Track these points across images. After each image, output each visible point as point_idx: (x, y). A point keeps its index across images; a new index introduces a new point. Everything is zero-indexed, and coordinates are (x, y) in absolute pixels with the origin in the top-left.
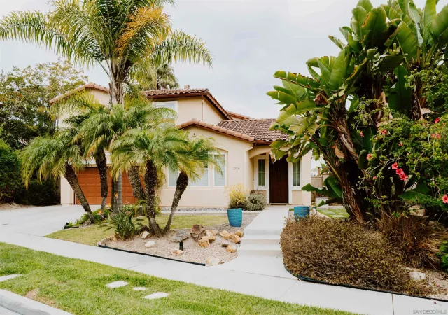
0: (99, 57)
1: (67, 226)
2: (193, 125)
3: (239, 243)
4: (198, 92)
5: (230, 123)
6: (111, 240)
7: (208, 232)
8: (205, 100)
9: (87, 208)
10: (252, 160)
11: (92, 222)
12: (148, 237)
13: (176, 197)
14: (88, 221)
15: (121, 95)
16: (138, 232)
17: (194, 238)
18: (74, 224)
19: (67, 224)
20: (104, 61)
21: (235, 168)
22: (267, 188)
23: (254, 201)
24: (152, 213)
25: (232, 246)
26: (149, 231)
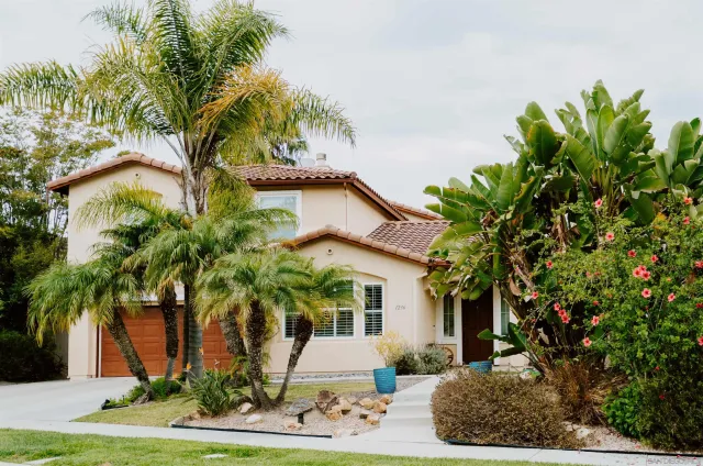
0: (162, 129)
1: (107, 406)
2: (327, 237)
3: (385, 412)
4: (337, 177)
5: (398, 227)
6: (191, 418)
7: (341, 400)
8: (351, 190)
9: (142, 376)
11: (151, 398)
12: (250, 412)
13: (295, 352)
14: (144, 396)
15: (202, 191)
16: (234, 406)
17: (321, 410)
18: (117, 401)
19: (107, 401)
20: (172, 135)
21: (398, 307)
22: (458, 339)
23: (427, 360)
24: (256, 374)
25: (373, 417)
26: (251, 403)
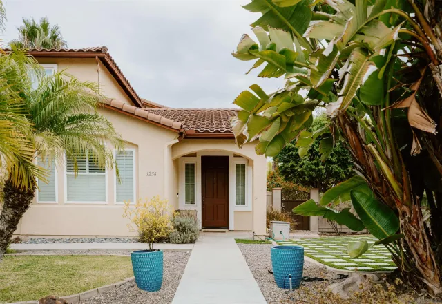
4: (89, 50)
10: (176, 162)
21: (150, 174)
22: (198, 206)
23: (181, 229)
